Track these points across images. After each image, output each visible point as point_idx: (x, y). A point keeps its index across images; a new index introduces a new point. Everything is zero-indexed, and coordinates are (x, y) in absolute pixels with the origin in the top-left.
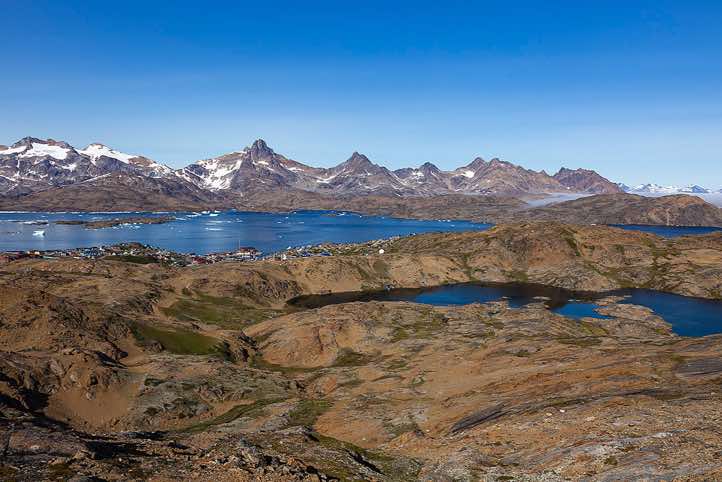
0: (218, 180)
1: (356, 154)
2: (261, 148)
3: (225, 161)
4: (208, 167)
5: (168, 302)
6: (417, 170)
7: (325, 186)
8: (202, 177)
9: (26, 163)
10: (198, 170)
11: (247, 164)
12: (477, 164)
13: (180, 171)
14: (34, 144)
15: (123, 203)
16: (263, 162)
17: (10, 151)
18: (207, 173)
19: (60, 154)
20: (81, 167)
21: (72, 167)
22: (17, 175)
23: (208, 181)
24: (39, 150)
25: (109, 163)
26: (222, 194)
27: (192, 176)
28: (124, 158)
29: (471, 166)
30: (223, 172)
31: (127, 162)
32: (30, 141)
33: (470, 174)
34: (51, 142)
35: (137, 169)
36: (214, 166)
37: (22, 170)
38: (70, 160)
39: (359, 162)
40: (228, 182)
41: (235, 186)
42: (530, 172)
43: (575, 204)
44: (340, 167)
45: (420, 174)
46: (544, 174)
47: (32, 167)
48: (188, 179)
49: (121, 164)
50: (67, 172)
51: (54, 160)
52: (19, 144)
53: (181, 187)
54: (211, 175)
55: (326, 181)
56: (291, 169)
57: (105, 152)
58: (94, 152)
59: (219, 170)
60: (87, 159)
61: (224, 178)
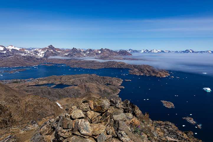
1: (74, 48)
2: (51, 47)
3: (43, 49)
4: (39, 51)
7: (66, 56)
8: (37, 54)
10: (36, 52)
11: (48, 51)
16: (52, 50)
18: (39, 53)
19: (1, 49)
20: (7, 52)
23: (39, 55)
25: (14, 51)
26: (41, 59)
27: (35, 54)
28: (18, 49)
29: (100, 50)
33: (100, 52)
36: (40, 51)
38: (4, 50)
39: (74, 50)
40: (44, 55)
44: (70, 51)
45: (89, 52)
48: (34, 55)
50: (4, 53)
53: (31, 58)
54: (40, 53)
55: (67, 54)
56: (59, 52)
57: (13, 48)
58: (10, 48)
59: (42, 52)
60: (8, 50)
61: (42, 54)
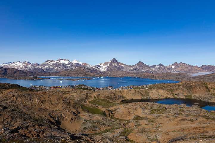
0: (103, 69)
1: (140, 62)
2: (115, 60)
3: (105, 64)
4: (101, 65)
5: (90, 100)
6: (157, 66)
8: (99, 68)
9: (59, 65)
10: (98, 66)
11: (111, 64)
12: (175, 64)
13: (94, 66)
14: (61, 60)
15: (80, 74)
16: (115, 64)
17: (56, 62)
18: (101, 67)
19: (66, 62)
20: (71, 66)
21: (69, 66)
22: (57, 68)
23: (101, 69)
24: (62, 62)
25: (78, 65)
26: (104, 72)
28: (81, 63)
29: (174, 65)
30: (105, 66)
31: (82, 64)
32: (60, 60)
33: (173, 67)
34: (65, 60)
35: (84, 66)
36: (103, 65)
37: (58, 66)
38: (69, 64)
39: (141, 64)
40: (106, 69)
41: (108, 70)
42: (192, 66)
43: (207, 76)
44: (135, 65)
45: (158, 67)
46: (197, 67)
47: (60, 66)
48: (96, 68)
49: (80, 65)
51: (65, 64)
52: (58, 60)
53: (94, 70)
55: (132, 69)
56: (122, 66)
57: (77, 62)
58: (74, 62)
60: (72, 64)
61: (105, 68)
